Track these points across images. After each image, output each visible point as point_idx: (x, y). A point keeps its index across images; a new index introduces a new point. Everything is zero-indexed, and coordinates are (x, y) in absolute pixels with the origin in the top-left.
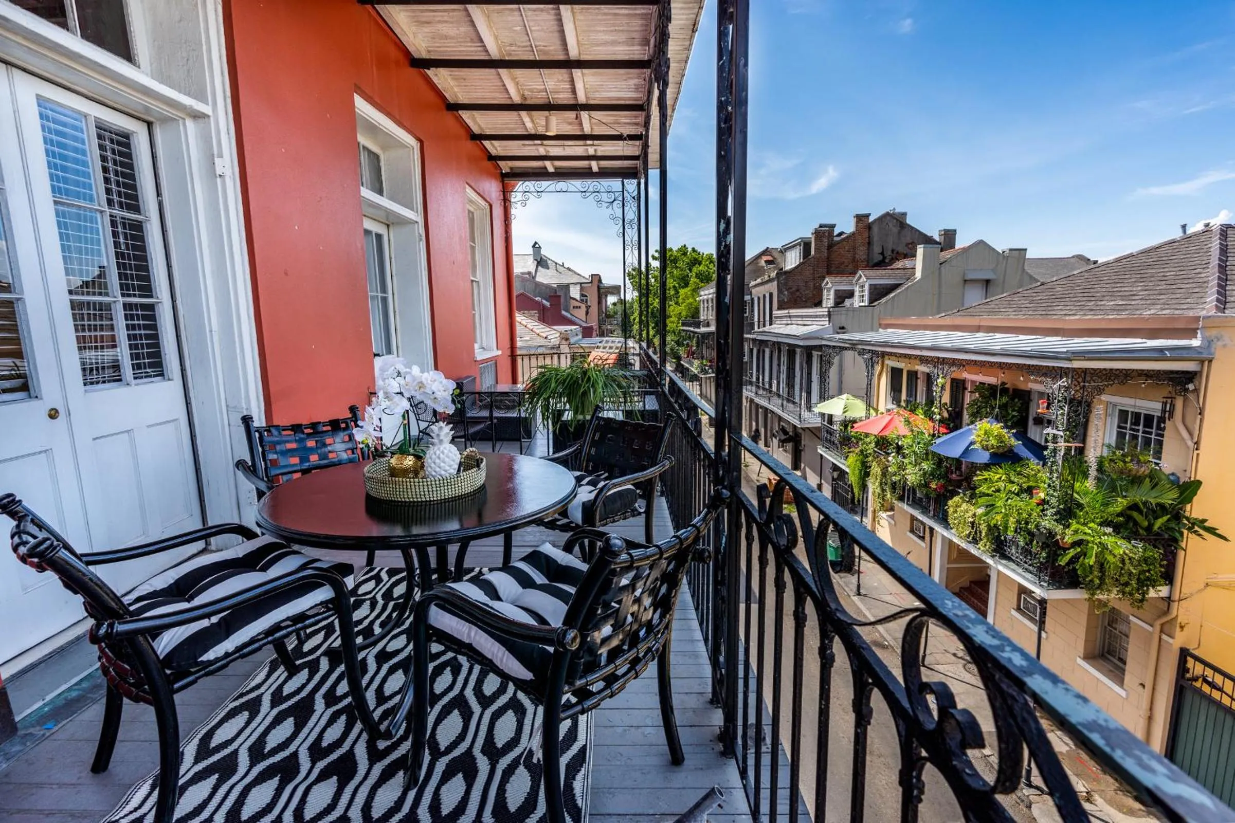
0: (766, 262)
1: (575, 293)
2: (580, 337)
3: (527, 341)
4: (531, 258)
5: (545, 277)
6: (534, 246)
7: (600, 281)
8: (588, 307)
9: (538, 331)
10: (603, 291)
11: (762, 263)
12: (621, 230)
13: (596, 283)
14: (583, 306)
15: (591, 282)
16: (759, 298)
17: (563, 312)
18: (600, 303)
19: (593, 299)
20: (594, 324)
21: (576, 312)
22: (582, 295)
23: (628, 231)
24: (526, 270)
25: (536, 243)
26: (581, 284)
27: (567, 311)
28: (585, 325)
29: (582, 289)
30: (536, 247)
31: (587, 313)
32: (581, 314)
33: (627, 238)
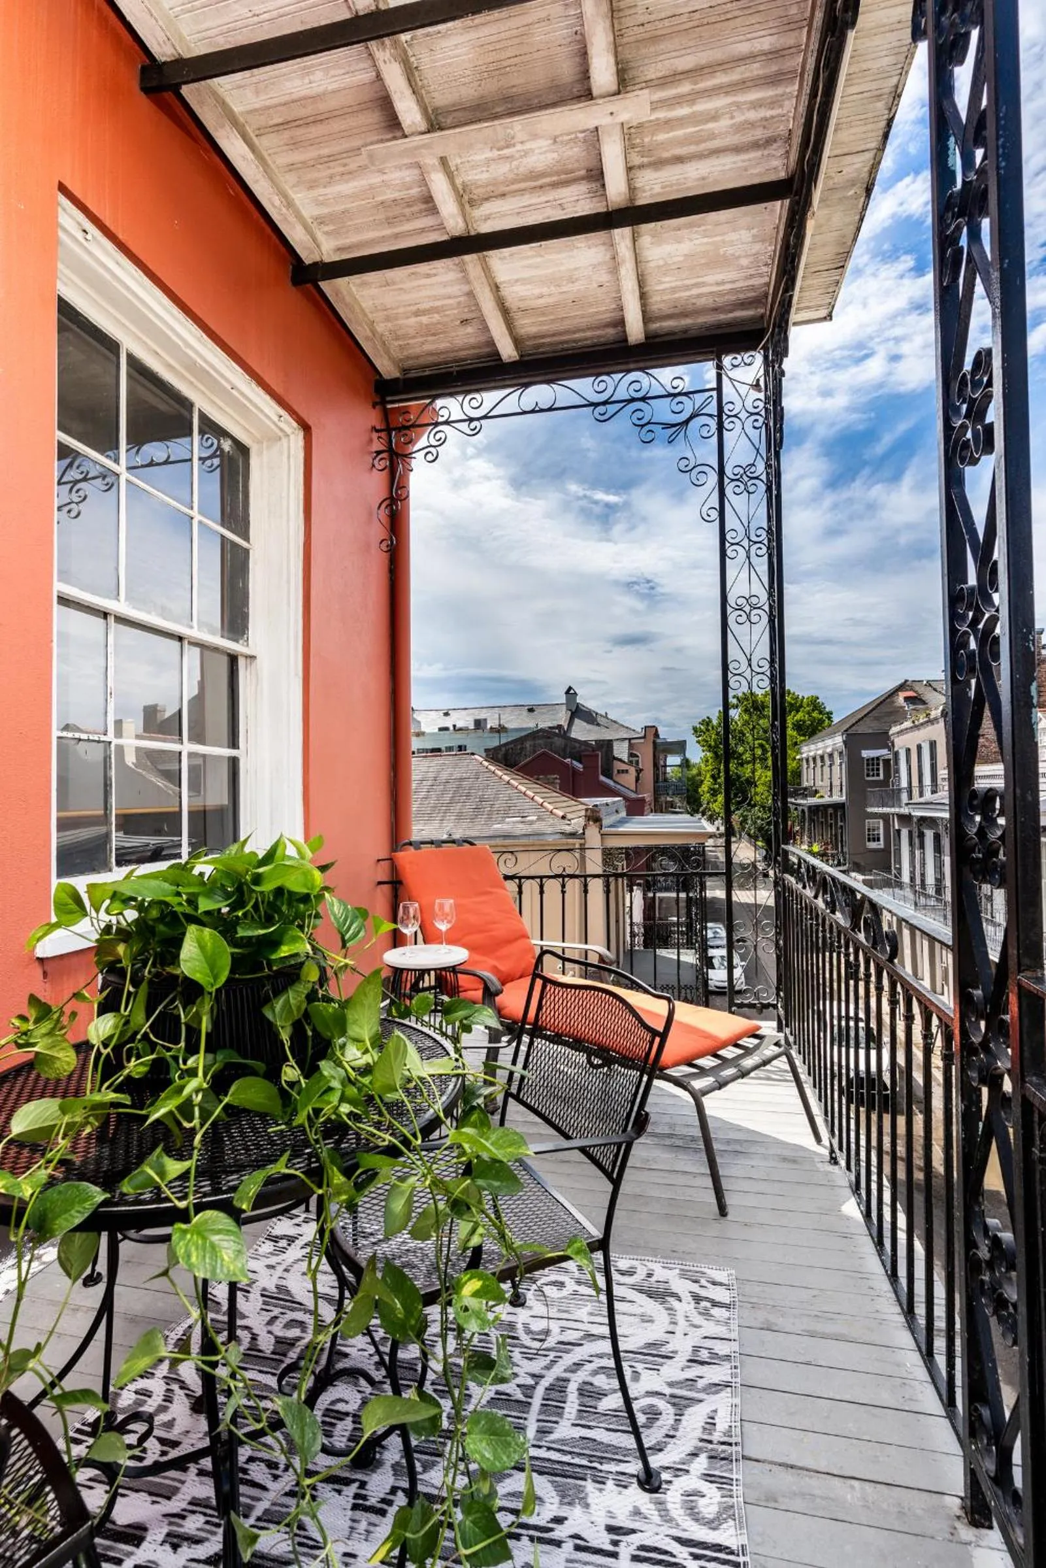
0: (907, 699)
1: (621, 751)
2: (623, 814)
3: (531, 823)
4: (564, 707)
5: (581, 732)
6: (567, 692)
7: (656, 735)
8: (639, 771)
9: (550, 807)
10: (661, 749)
11: (900, 699)
12: (714, 501)
13: (651, 738)
14: (632, 770)
15: (644, 737)
16: (908, 751)
17: (602, 778)
18: (656, 765)
19: (646, 762)
20: (648, 796)
21: (622, 779)
22: (631, 755)
23: (737, 501)
24: (555, 724)
25: (570, 688)
26: (630, 739)
27: (610, 777)
28: (633, 796)
29: (631, 746)
30: (570, 693)
31: (637, 779)
32: (629, 779)
33: (731, 522)
